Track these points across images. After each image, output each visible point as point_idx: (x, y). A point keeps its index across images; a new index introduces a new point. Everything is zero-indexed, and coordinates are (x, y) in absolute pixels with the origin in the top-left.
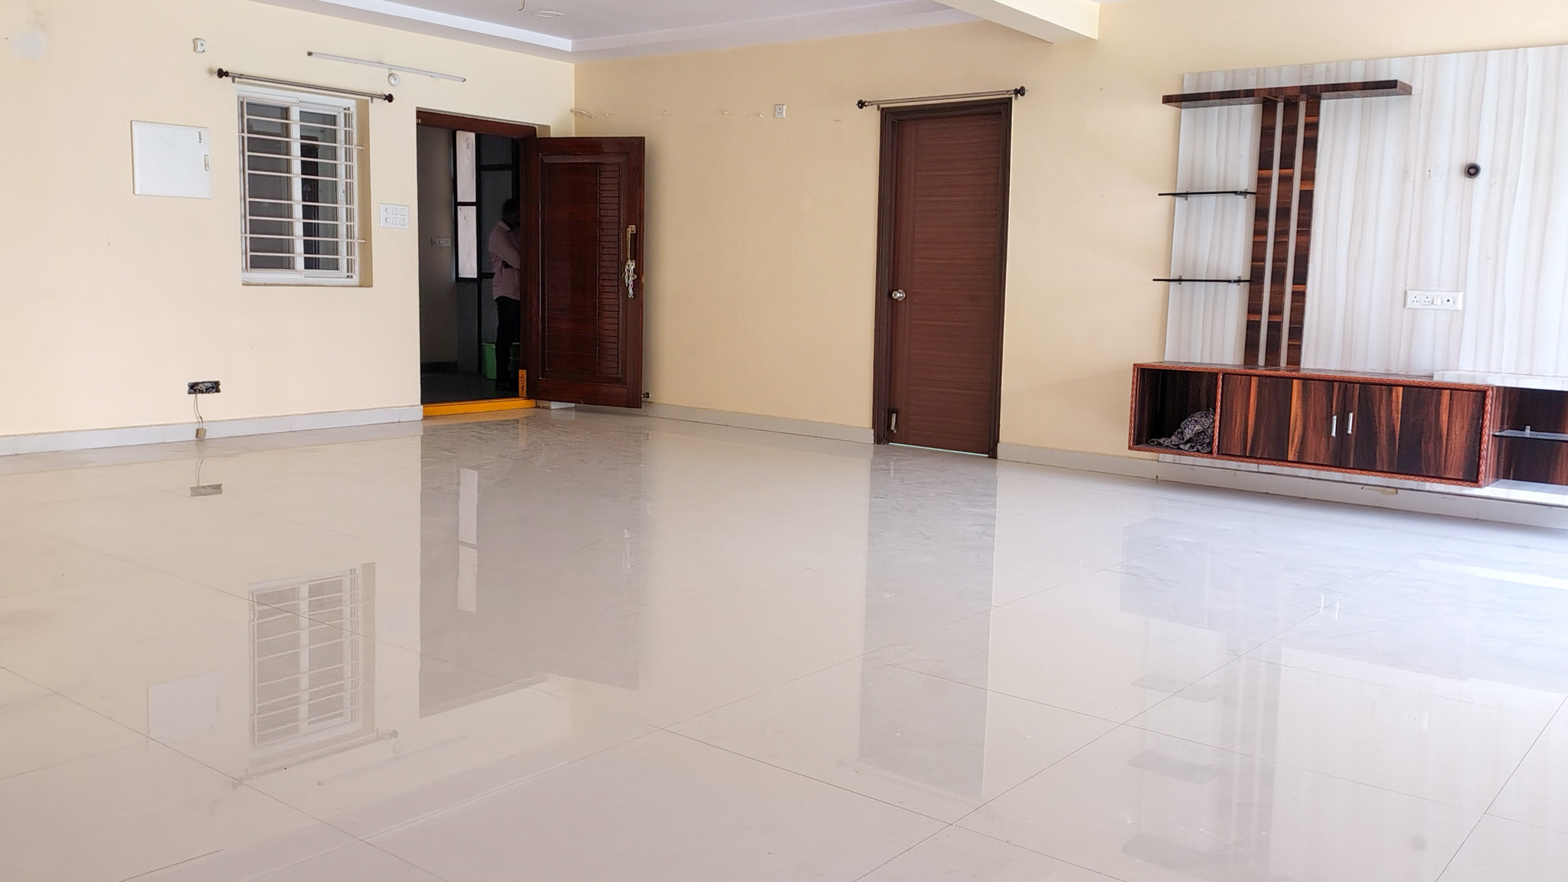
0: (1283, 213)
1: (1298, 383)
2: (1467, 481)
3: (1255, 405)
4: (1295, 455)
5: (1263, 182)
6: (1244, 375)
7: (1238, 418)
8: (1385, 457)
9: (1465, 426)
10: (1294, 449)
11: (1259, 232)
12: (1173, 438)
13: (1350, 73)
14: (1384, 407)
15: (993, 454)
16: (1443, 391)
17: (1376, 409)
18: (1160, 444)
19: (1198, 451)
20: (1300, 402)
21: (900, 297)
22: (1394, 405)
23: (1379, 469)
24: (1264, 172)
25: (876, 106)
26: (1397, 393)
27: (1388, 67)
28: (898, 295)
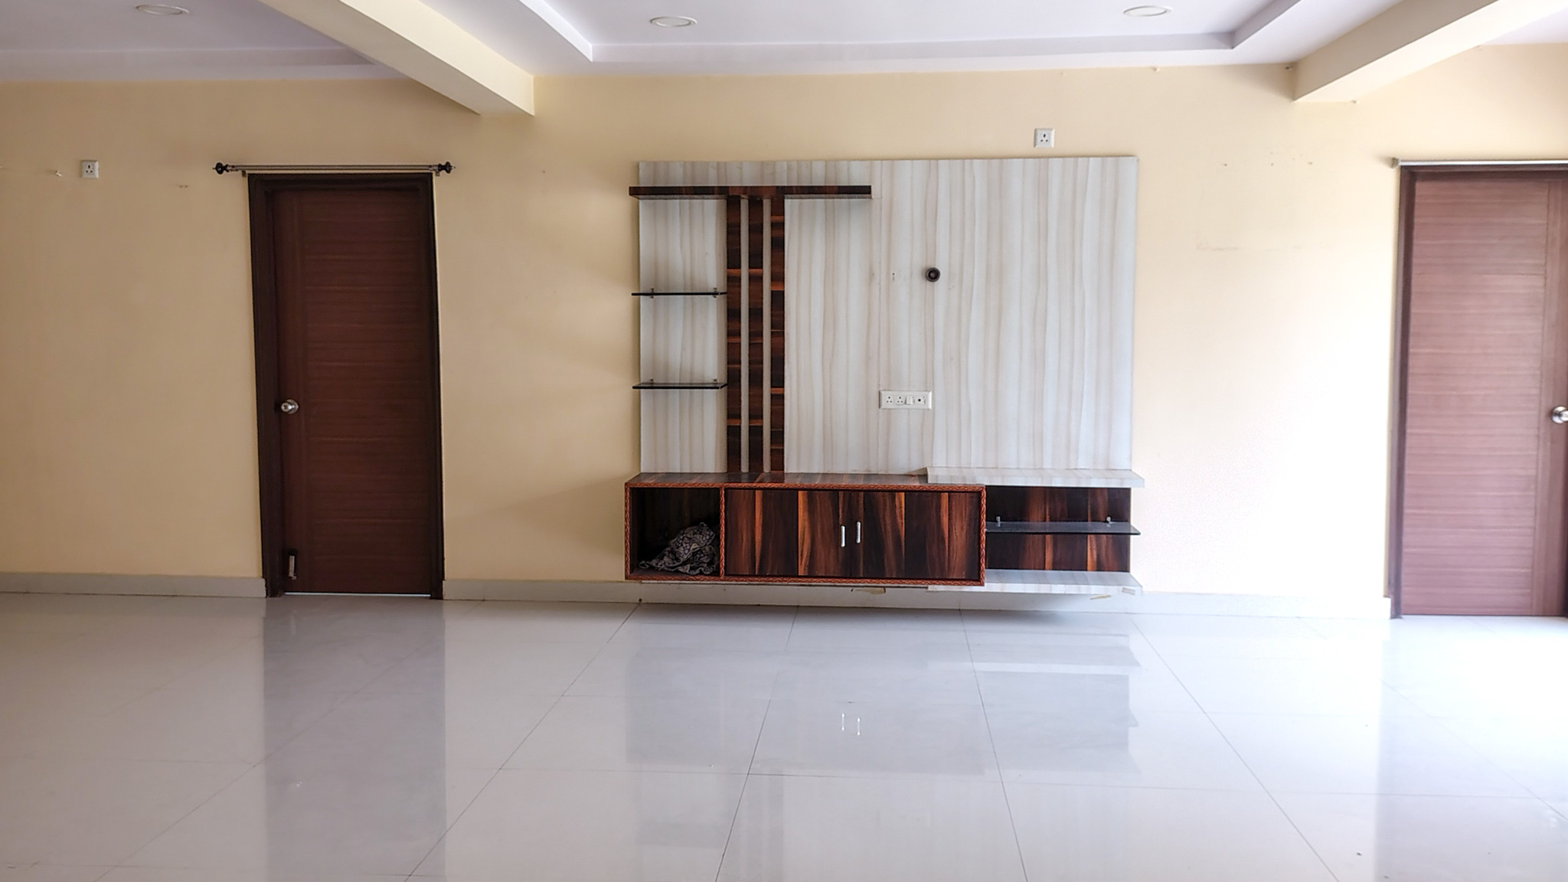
0: (756, 314)
1: (803, 494)
2: (970, 580)
3: (761, 522)
4: (805, 569)
5: (733, 281)
6: (748, 489)
7: (745, 535)
8: (893, 564)
9: (965, 527)
10: (803, 563)
11: (732, 333)
12: (666, 559)
13: (811, 174)
14: (888, 513)
15: (437, 594)
16: (942, 494)
17: (881, 516)
18: (652, 568)
19: (701, 573)
20: (806, 514)
21: (292, 409)
22: (898, 511)
23: (888, 576)
24: (732, 271)
25: (240, 172)
26: (900, 498)
27: (848, 169)
28: (290, 407)
